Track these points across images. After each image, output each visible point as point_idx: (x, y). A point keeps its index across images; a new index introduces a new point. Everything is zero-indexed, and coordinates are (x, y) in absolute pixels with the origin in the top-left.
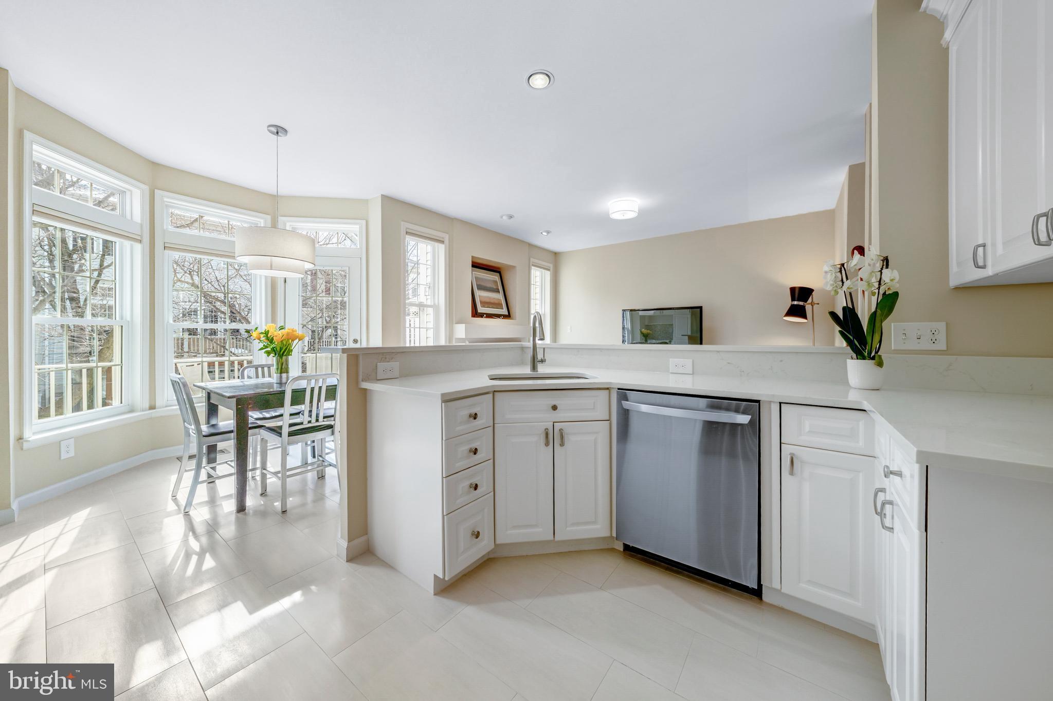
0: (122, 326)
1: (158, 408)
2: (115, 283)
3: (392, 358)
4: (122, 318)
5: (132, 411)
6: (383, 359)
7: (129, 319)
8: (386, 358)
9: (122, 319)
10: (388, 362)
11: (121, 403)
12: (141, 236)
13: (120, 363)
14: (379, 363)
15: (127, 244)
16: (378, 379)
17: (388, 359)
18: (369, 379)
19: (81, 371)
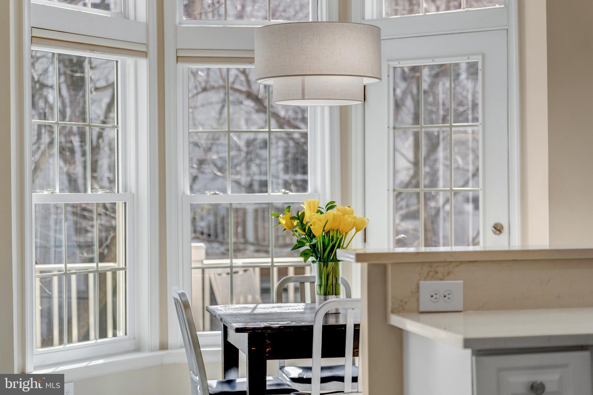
0: (125, 203)
1: (171, 349)
2: (118, 130)
3: (449, 273)
4: (125, 189)
5: (138, 349)
6: (431, 274)
7: (133, 190)
8: (436, 273)
9: (126, 192)
10: (441, 280)
11: (126, 334)
12: (146, 45)
13: (124, 266)
14: (422, 283)
15: (130, 61)
16: (422, 309)
17: (440, 275)
18: (403, 309)
19: (86, 277)
